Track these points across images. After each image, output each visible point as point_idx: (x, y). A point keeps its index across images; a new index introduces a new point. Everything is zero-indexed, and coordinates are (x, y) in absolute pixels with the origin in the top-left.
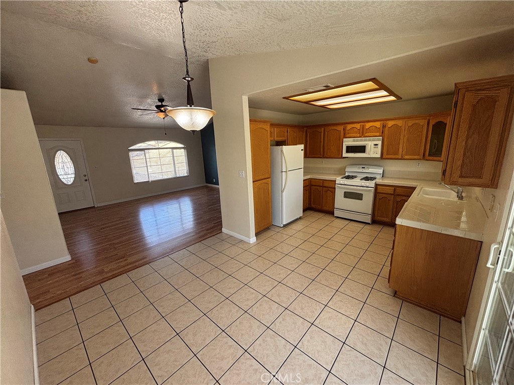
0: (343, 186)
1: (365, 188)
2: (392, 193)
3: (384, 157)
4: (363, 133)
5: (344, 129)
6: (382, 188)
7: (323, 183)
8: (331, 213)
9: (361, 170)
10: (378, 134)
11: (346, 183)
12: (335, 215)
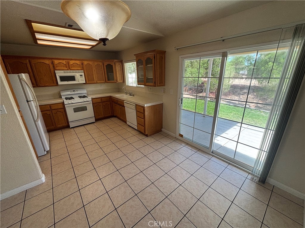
0: (71, 105)
1: (87, 102)
2: (101, 101)
3: (87, 83)
4: (69, 67)
5: (53, 63)
6: (95, 100)
7: (50, 107)
8: (68, 127)
9: (73, 93)
10: (79, 68)
11: (70, 102)
12: (71, 127)
